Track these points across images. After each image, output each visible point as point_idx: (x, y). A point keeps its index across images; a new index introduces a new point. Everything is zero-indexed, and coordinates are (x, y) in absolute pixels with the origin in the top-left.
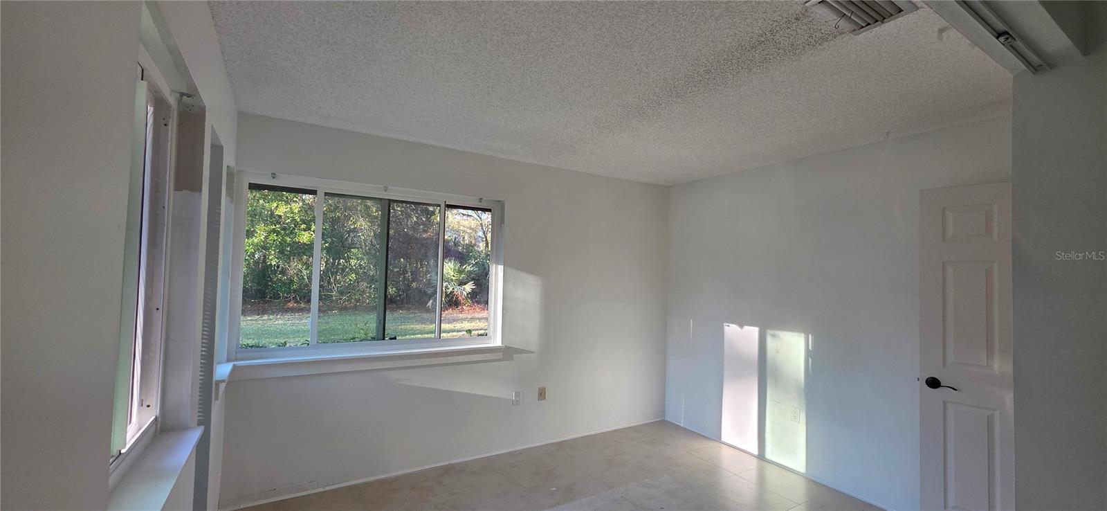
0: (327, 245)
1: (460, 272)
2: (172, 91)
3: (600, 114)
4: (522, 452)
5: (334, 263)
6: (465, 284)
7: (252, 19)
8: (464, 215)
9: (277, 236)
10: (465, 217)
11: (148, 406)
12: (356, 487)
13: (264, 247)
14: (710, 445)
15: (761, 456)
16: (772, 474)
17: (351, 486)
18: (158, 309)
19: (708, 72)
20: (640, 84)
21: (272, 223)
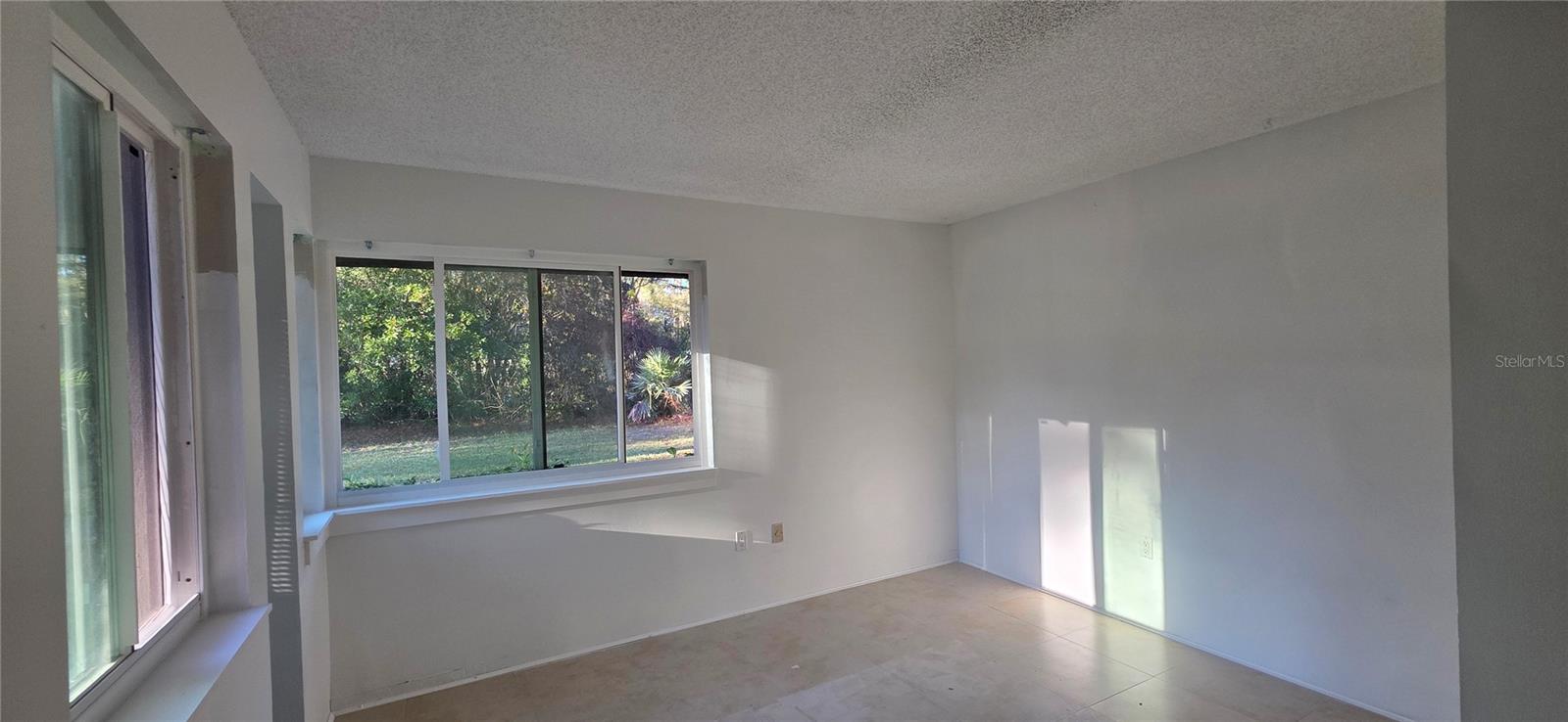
0: (483, 340)
1: (671, 367)
2: (176, 127)
3: (826, 121)
4: (753, 615)
5: (498, 364)
6: (679, 383)
7: (288, 12)
8: (675, 287)
9: (414, 331)
10: (678, 290)
11: (188, 580)
12: (521, 674)
13: (398, 347)
14: (1027, 594)
15: (1099, 609)
16: (1116, 633)
17: (512, 673)
18: (188, 443)
19: (977, 41)
20: (878, 70)
21: (407, 315)
